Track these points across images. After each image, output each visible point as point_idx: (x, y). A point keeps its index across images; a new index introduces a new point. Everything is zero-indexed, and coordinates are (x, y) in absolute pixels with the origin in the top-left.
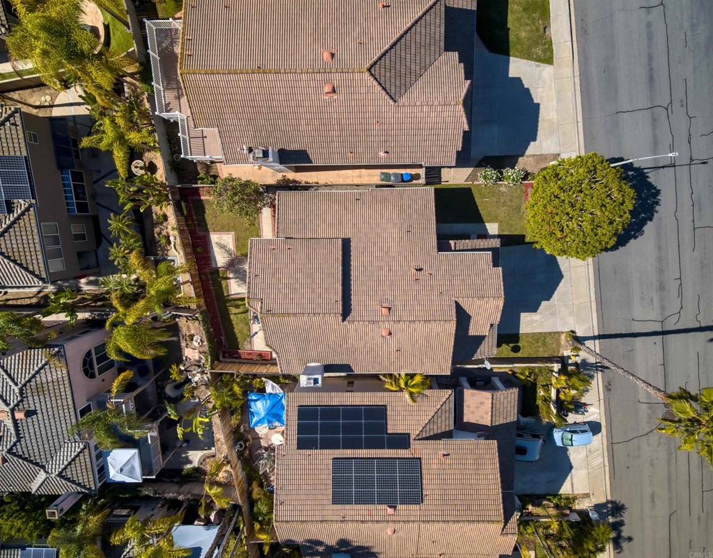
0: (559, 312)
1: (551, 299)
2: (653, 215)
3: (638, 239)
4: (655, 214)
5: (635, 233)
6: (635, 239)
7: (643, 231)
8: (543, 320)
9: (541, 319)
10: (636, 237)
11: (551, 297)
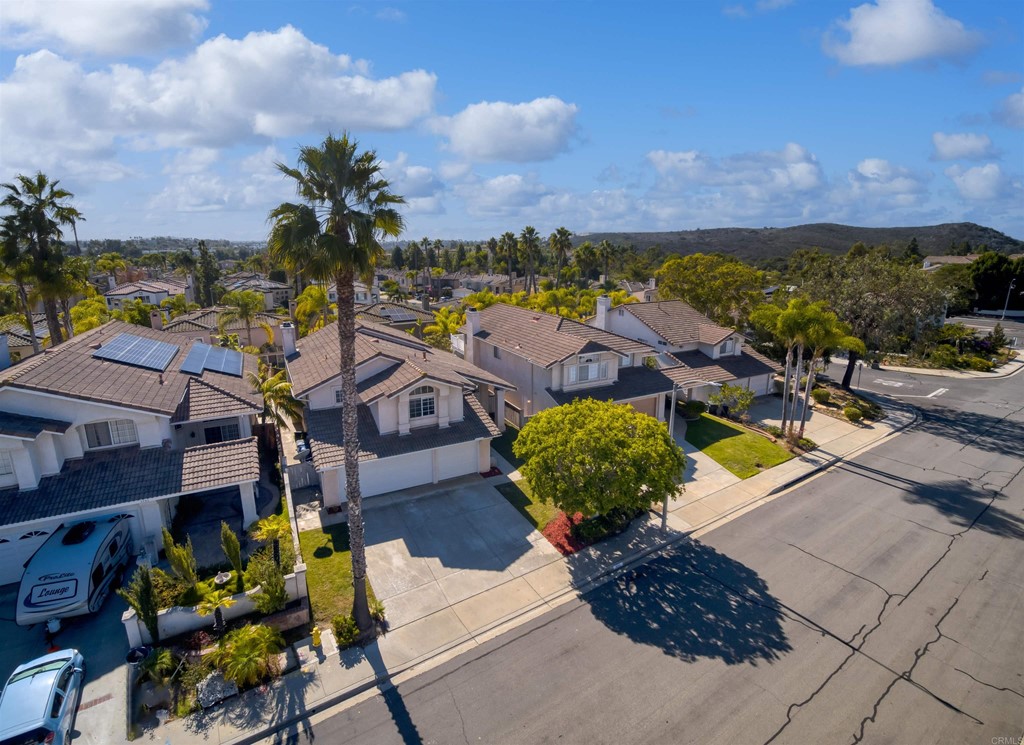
0: (424, 589)
1: (449, 569)
2: (741, 661)
3: (669, 657)
4: (747, 663)
5: (674, 647)
6: (666, 653)
7: (694, 659)
8: (395, 571)
9: (398, 568)
10: (669, 651)
11: (452, 567)
